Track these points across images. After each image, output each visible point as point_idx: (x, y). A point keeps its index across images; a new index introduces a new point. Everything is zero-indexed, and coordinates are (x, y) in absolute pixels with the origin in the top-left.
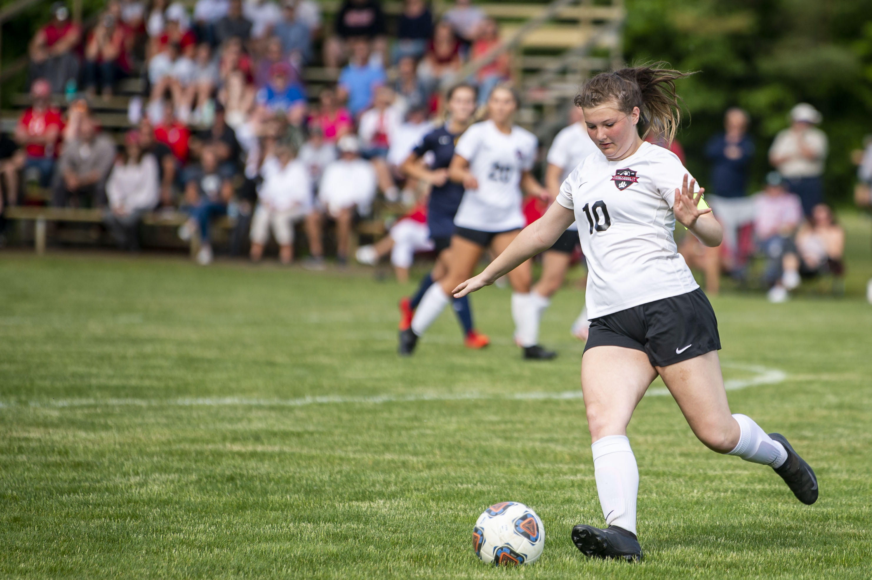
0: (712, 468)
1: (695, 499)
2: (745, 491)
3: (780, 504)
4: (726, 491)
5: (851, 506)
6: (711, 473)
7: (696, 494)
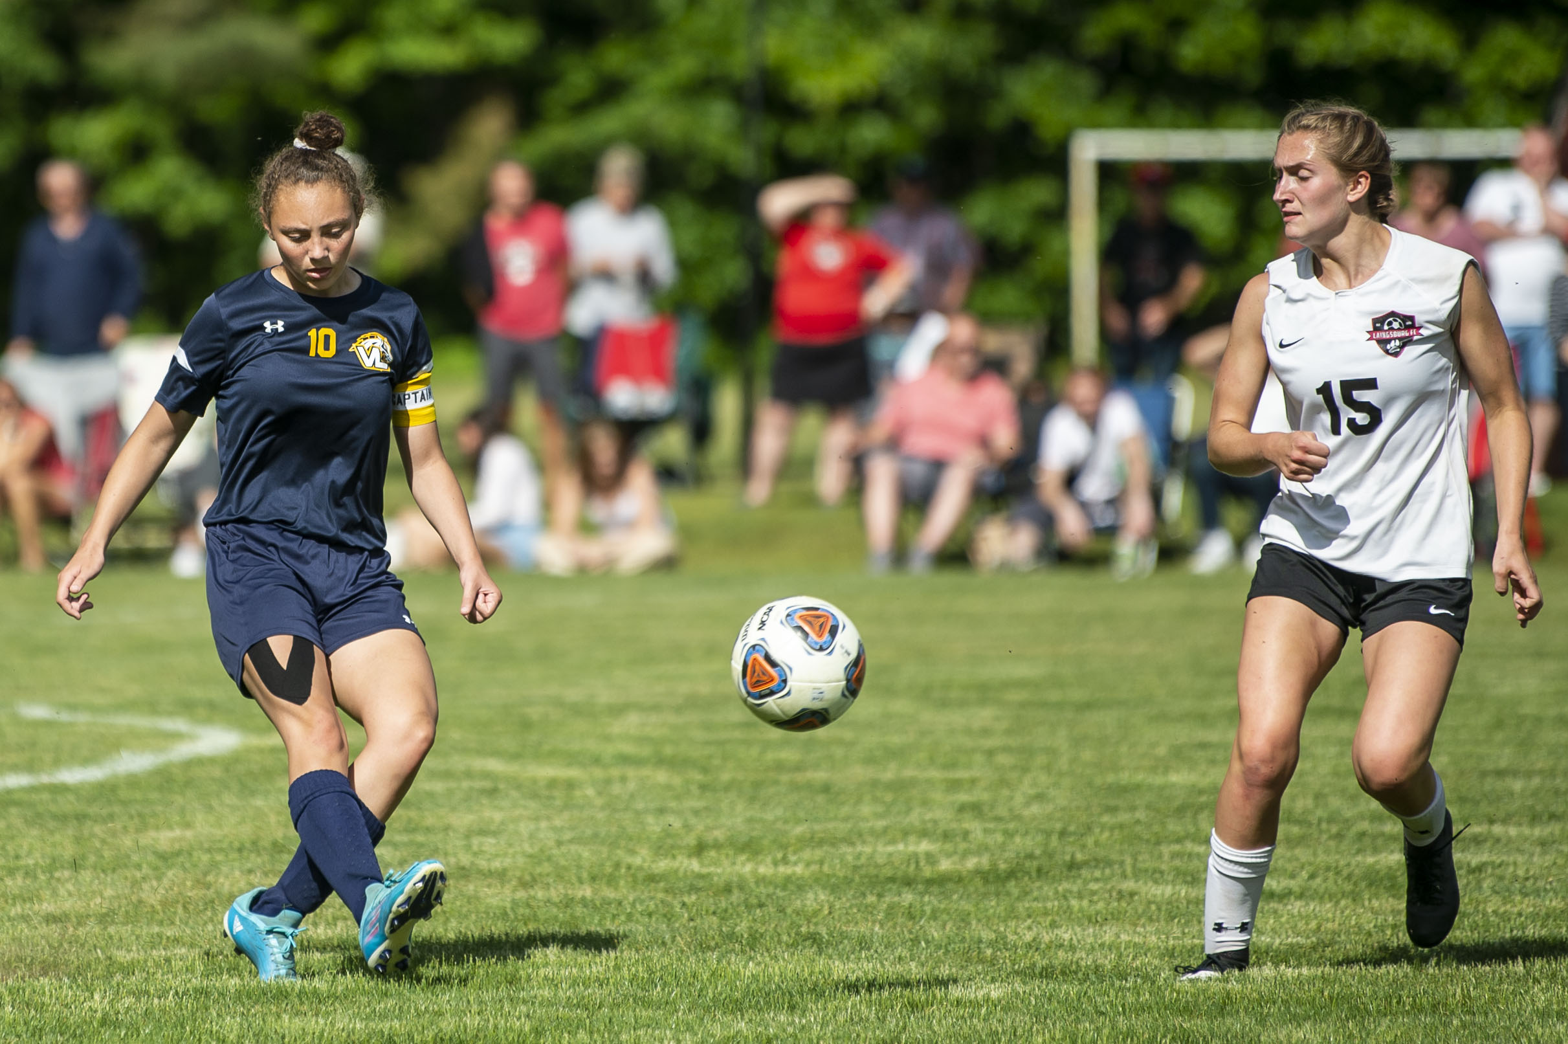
0: (121, 944)
1: (99, 1015)
2: (203, 992)
3: (286, 1017)
4: (163, 994)
5: (440, 1014)
6: (122, 956)
7: (98, 1002)
